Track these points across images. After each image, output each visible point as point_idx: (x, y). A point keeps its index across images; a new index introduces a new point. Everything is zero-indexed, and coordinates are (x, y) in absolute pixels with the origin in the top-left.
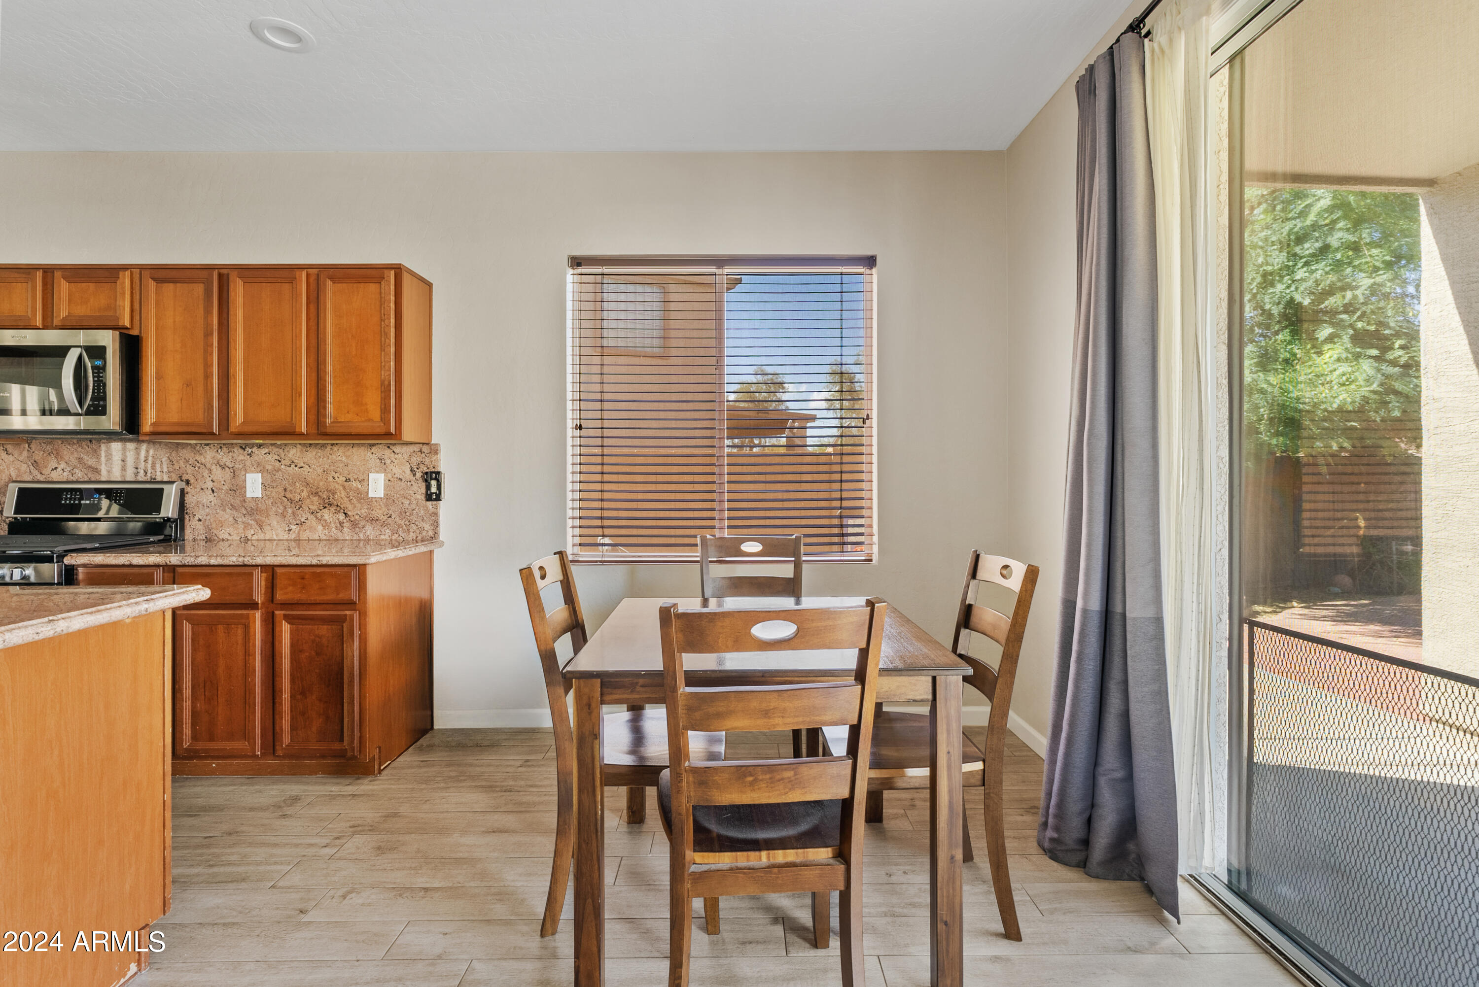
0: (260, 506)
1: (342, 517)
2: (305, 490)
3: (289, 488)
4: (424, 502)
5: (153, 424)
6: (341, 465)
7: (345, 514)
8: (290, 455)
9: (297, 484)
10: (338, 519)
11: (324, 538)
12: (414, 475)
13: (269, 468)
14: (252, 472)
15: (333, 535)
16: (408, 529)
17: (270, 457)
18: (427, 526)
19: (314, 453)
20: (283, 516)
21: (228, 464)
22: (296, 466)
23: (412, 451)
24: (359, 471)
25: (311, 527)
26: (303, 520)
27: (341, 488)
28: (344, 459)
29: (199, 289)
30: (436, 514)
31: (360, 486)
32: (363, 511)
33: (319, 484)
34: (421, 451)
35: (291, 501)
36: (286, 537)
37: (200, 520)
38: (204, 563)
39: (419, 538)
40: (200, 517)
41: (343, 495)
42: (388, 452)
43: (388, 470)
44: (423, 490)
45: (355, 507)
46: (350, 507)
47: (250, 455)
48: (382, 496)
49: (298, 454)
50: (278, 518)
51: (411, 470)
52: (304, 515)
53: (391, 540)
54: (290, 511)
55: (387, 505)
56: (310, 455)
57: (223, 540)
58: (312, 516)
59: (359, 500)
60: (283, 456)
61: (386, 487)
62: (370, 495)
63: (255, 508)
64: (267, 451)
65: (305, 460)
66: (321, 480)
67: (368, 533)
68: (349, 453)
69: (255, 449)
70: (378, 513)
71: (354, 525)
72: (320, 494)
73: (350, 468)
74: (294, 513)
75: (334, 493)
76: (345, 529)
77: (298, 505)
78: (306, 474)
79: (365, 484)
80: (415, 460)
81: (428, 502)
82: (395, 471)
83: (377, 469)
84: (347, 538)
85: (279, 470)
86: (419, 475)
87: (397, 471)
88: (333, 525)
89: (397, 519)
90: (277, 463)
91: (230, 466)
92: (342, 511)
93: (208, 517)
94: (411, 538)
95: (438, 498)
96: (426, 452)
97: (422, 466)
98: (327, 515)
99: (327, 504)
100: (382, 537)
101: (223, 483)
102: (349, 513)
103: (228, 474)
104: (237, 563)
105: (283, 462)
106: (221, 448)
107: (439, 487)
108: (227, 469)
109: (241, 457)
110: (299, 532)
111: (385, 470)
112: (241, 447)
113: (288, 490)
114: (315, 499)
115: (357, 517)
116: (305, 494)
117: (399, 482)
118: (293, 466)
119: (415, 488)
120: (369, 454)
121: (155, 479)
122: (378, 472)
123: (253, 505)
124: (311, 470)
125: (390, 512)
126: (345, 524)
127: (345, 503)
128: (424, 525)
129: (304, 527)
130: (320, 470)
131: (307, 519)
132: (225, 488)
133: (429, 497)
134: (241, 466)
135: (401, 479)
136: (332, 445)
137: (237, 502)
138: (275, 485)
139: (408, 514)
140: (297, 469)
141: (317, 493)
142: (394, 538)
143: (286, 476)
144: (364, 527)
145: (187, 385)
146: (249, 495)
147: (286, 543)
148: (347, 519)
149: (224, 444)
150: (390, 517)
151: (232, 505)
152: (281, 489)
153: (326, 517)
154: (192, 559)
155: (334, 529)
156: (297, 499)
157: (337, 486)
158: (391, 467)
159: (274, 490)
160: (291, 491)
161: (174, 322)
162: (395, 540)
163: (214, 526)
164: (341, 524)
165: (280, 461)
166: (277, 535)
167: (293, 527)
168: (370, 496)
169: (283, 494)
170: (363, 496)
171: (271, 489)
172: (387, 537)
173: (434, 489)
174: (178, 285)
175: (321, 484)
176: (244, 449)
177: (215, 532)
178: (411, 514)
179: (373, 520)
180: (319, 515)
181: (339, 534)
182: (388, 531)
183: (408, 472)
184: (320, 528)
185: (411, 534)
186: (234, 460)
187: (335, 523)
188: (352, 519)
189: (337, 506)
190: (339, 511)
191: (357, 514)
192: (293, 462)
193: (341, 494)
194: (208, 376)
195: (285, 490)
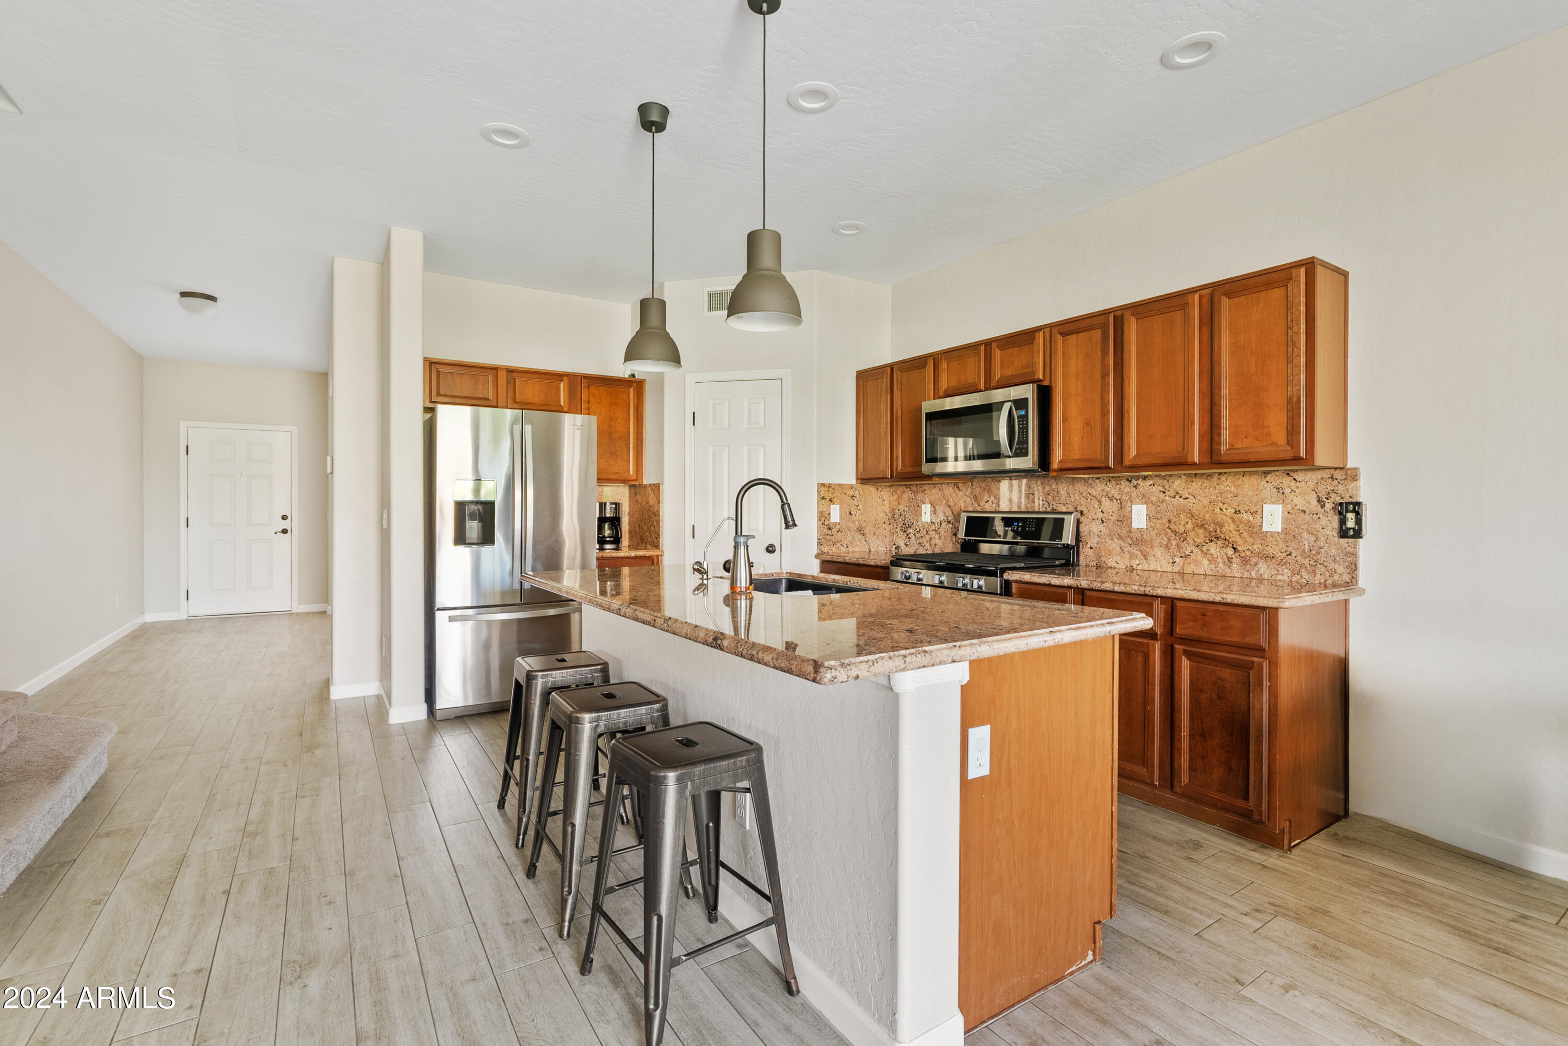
0: (1144, 536)
1: (1230, 552)
2: (1190, 521)
3: (1174, 520)
4: (1336, 539)
5: (1060, 462)
6: (1229, 496)
7: (1234, 549)
8: (1174, 486)
9: (1182, 516)
10: (1226, 554)
11: (1210, 573)
12: (1323, 506)
13: (1154, 499)
14: (1138, 504)
15: (1220, 570)
16: (1314, 571)
17: (1154, 488)
18: (1340, 569)
19: (1200, 483)
20: (1167, 547)
21: (1115, 496)
22: (1180, 497)
23: (1319, 477)
24: (1251, 502)
25: (1196, 561)
26: (1187, 553)
27: (1230, 521)
28: (1233, 489)
29: (1097, 334)
30: (1355, 555)
31: (1251, 519)
32: (1255, 547)
33: (1204, 516)
34: (1332, 478)
35: (1176, 533)
36: (1170, 569)
37: (1091, 548)
38: (1109, 589)
39: (1329, 582)
40: (1092, 545)
41: (1231, 528)
42: (1287, 481)
43: (1287, 501)
44: (1336, 524)
45: (1246, 541)
46: (1240, 542)
47: (1136, 487)
48: (1280, 530)
49: (1183, 485)
50: (1162, 550)
51: (1318, 501)
52: (1188, 548)
53: (1291, 581)
54: (1174, 543)
55: (1285, 541)
56: (1196, 486)
57: (1111, 568)
58: (1197, 549)
59: (1251, 534)
60: (1167, 487)
61: (1285, 520)
62: (1265, 529)
63: (1140, 539)
64: (1151, 482)
65: (1190, 491)
66: (1207, 512)
67: (1262, 571)
68: (1237, 483)
69: (1140, 481)
70: (1271, 550)
71: (1245, 561)
72: (1206, 526)
73: (1240, 498)
74: (1178, 545)
75: (1221, 526)
76: (1234, 565)
77: (1183, 537)
78: (1191, 505)
79: (1259, 516)
80: (1323, 490)
81: (1342, 540)
82: (1296, 501)
83: (1274, 500)
84: (1236, 575)
85: (1163, 501)
86: (1329, 506)
87: (1300, 502)
88: (1220, 560)
89: (1299, 558)
90: (1162, 495)
91: (1118, 498)
92: (1231, 545)
93: (1098, 546)
94: (1317, 582)
95: (1358, 534)
96: (1339, 478)
97: (1333, 495)
98: (1214, 548)
99: (1214, 538)
100: (1279, 577)
101: (1111, 513)
102: (1239, 548)
103: (1115, 506)
104: (1138, 592)
105: (1167, 493)
106: (1109, 481)
107: (1359, 521)
108: (1115, 500)
109: (1128, 489)
110: (1183, 565)
111: (1284, 501)
112: (1128, 480)
113: (1172, 522)
114: (1201, 531)
115: (1248, 553)
116: (1190, 526)
117: (1302, 515)
118: (1177, 497)
119: (1323, 521)
120: (1263, 483)
121: (1056, 510)
122: (1274, 503)
123: (1138, 535)
124: (1196, 501)
125: (1290, 549)
126: (1234, 560)
127: (1235, 537)
128: (1337, 566)
129: (1189, 560)
130: (1205, 502)
131: (1192, 552)
132: (1112, 518)
133: (1344, 533)
134: (1127, 498)
135: (1304, 512)
136: (1220, 474)
137: (1124, 532)
138: (1159, 516)
139: (1313, 552)
140: (1181, 500)
141: (1202, 526)
142: (1294, 579)
143: (1170, 507)
144: (1256, 564)
145: (1088, 425)
146: (1135, 525)
147: (1170, 575)
148: (1237, 554)
149: (1113, 477)
150: (1290, 555)
151: (1119, 535)
152: (1165, 521)
153: (1213, 551)
154: (1099, 584)
155: (1221, 565)
156: (1182, 530)
157: (1225, 518)
158: (1292, 496)
159: (1158, 522)
160: (1175, 523)
161: (1077, 368)
162: (1297, 582)
163: (1103, 554)
164: (1230, 559)
165: (1164, 493)
166: (1161, 567)
167: (1177, 560)
168: (1263, 530)
169: (1167, 526)
170: (1255, 531)
171: (1155, 520)
172: (1285, 578)
173: (1351, 524)
174: (1080, 334)
175: (1207, 516)
176: (1130, 482)
177: (1104, 559)
178: (1318, 553)
179: (1268, 557)
180: (1205, 548)
181: (1228, 570)
182: (1286, 570)
183: (1314, 502)
184: (1206, 562)
185: (1318, 576)
186: (1121, 492)
187: (1222, 558)
188: (1243, 555)
189: (1225, 540)
190: (1227, 546)
191: (1248, 550)
192: (1177, 493)
193: (1229, 527)
194: (1105, 414)
195: (1169, 521)
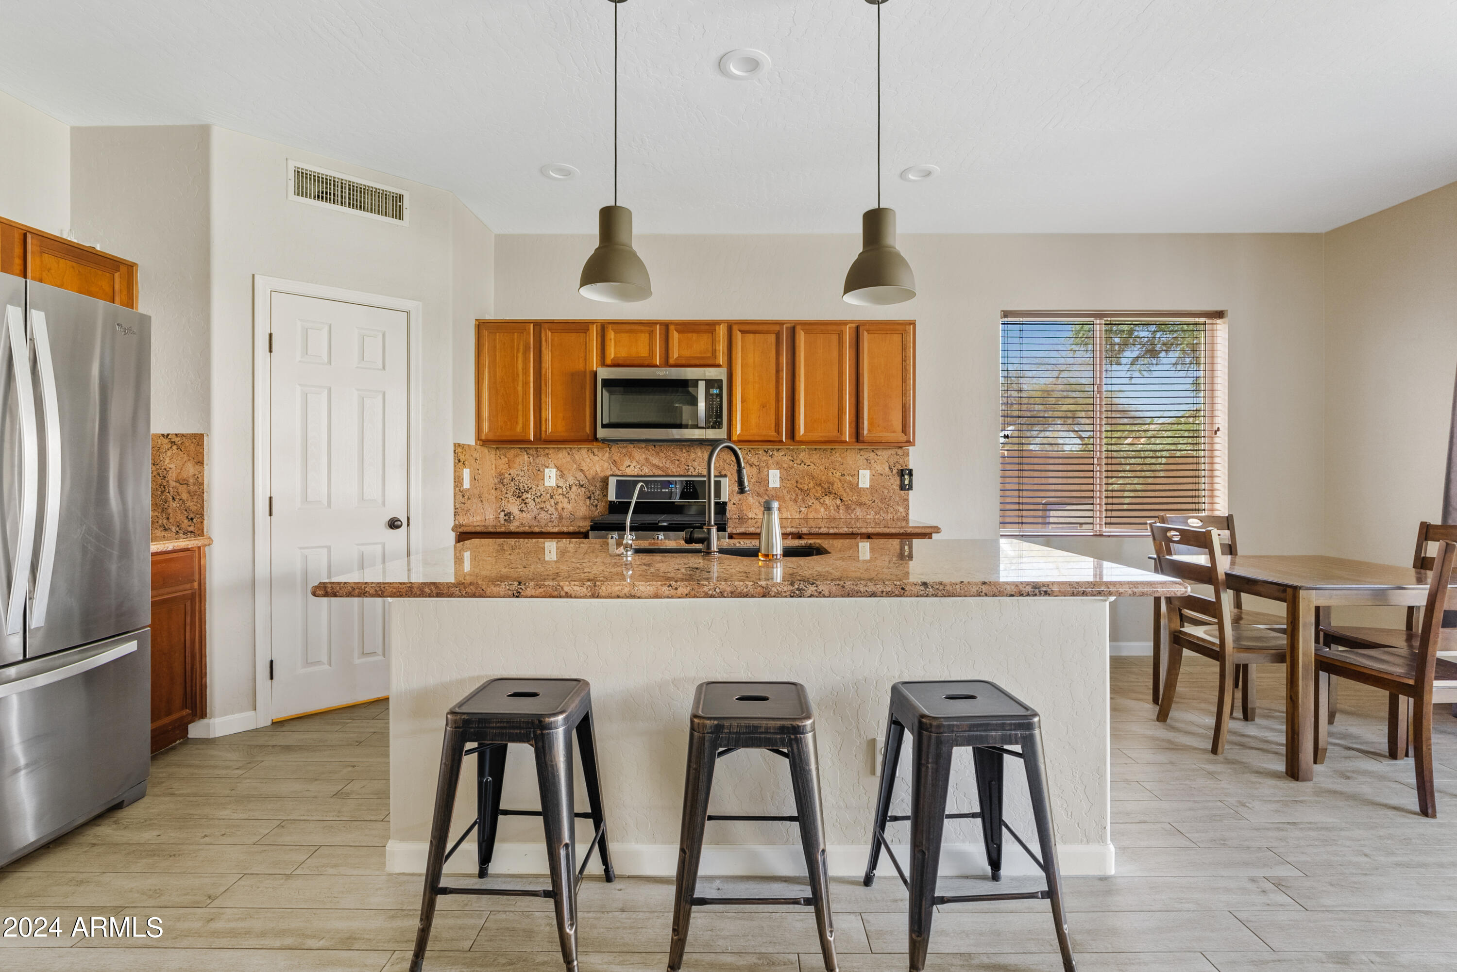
0: (778, 494)
1: (838, 502)
2: (812, 482)
3: (800, 481)
4: (899, 491)
5: (738, 436)
6: (838, 464)
7: (841, 500)
8: (801, 457)
9: (806, 478)
10: (836, 504)
11: (826, 517)
12: (892, 471)
13: (785, 466)
14: (773, 469)
15: (832, 515)
16: (887, 511)
17: (785, 458)
18: (901, 510)
19: (818, 455)
20: (795, 501)
21: (754, 463)
22: (805, 465)
23: (890, 453)
24: (851, 468)
25: (816, 509)
26: (810, 504)
27: (838, 481)
28: (840, 459)
29: (772, 338)
30: (907, 500)
31: (851, 479)
32: (854, 498)
33: (821, 478)
34: (897, 454)
35: (801, 490)
36: (797, 516)
37: (734, 504)
39: (895, 517)
40: (735, 502)
41: (839, 486)
42: (872, 455)
43: (872, 468)
44: (898, 482)
45: (848, 494)
46: (845, 495)
47: (771, 456)
48: (868, 487)
49: (807, 456)
50: (792, 503)
51: (889, 468)
52: (810, 501)
53: (875, 519)
54: (800, 498)
55: (871, 494)
56: (816, 457)
57: (751, 519)
58: (817, 501)
59: (851, 489)
60: (795, 457)
61: (871, 480)
62: (860, 486)
63: (775, 495)
64: (783, 453)
65: (812, 460)
66: (823, 475)
67: (858, 514)
68: (844, 455)
69: (775, 453)
70: (864, 499)
71: (848, 507)
72: (822, 485)
73: (844, 466)
74: (803, 499)
75: (833, 484)
76: (841, 511)
77: (807, 493)
78: (812, 470)
79: (856, 478)
80: (892, 461)
81: (902, 491)
82: (877, 468)
83: (865, 467)
84: (842, 517)
85: (792, 467)
86: (895, 471)
87: (879, 468)
88: (832, 508)
89: (879, 504)
90: (791, 463)
91: (756, 464)
92: (839, 497)
93: (740, 502)
94: (889, 518)
95: (910, 487)
96: (900, 454)
97: (897, 464)
98: (828, 500)
99: (828, 492)
100: (868, 517)
101: (751, 476)
102: (844, 499)
103: (755, 470)
105: (795, 462)
106: (750, 451)
107: (911, 481)
108: (754, 466)
109: (765, 458)
110: (807, 513)
111: (870, 468)
112: (765, 451)
113: (799, 482)
114: (819, 488)
115: (850, 502)
116: (811, 485)
117: (880, 476)
118: (803, 464)
119: (892, 481)
120: (859, 456)
121: (701, 474)
122: (865, 469)
123: (773, 493)
124: (816, 468)
125: (874, 498)
126: (841, 507)
127: (841, 492)
128: (899, 508)
129: (811, 510)
130: (822, 468)
131: (813, 503)
132: (752, 480)
133: (902, 487)
134: (764, 465)
135: (882, 475)
136: (832, 449)
137: (762, 490)
138: (789, 478)
139: (887, 500)
140: (805, 466)
141: (820, 485)
142: (876, 517)
143: (798, 472)
144: (854, 509)
145: (763, 407)
146: (771, 485)
147: (797, 521)
148: (843, 503)
149: (752, 449)
150: (874, 502)
151: (758, 493)
152: (794, 482)
153: (827, 502)
155: (832, 511)
156: (806, 488)
157: (835, 479)
158: (875, 465)
159: (789, 482)
160: (801, 483)
161: (754, 361)
162: (878, 519)
163: (744, 508)
164: (838, 507)
165: (793, 461)
166: (791, 515)
167: (803, 509)
168: (859, 486)
169: (795, 485)
170: (854, 487)
171: (786, 481)
172: (871, 517)
173: (907, 482)
174: (757, 335)
175: (823, 478)
176: (767, 452)
177: (745, 512)
178: (890, 500)
179: (861, 504)
180: (822, 501)
181: (837, 514)
182: (872, 512)
183: (887, 469)
184: (822, 510)
185: (889, 514)
186: (759, 460)
187: (833, 506)
188: (846, 503)
189: (835, 494)
190: (837, 498)
191: (850, 500)
192: (803, 462)
193: (838, 486)
194: (778, 400)
195: (797, 482)
